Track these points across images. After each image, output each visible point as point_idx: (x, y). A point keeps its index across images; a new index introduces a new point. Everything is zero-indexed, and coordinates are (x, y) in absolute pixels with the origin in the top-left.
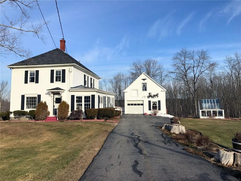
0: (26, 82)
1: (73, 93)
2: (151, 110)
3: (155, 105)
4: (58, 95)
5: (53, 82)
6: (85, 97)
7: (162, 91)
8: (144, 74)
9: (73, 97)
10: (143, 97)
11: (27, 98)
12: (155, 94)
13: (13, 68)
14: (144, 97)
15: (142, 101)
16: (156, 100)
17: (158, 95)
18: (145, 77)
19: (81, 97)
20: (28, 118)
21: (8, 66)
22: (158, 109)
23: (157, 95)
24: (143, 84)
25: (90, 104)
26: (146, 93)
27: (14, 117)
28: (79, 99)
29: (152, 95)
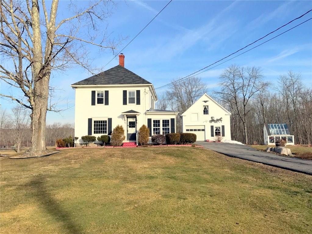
0: (93, 103)
1: (149, 117)
2: (213, 136)
3: (219, 130)
4: (132, 118)
5: (126, 104)
6: (163, 121)
7: (226, 115)
8: (206, 95)
9: (149, 120)
10: (204, 121)
11: (95, 122)
12: (219, 118)
13: (76, 88)
14: (206, 121)
15: (204, 126)
16: (218, 125)
17: (222, 119)
18: (206, 99)
19: (159, 121)
20: (96, 145)
21: (72, 85)
22: (221, 134)
23: (220, 120)
24: (204, 107)
25: (169, 128)
26: (208, 117)
27: (80, 144)
28: (157, 122)
29: (215, 119)
